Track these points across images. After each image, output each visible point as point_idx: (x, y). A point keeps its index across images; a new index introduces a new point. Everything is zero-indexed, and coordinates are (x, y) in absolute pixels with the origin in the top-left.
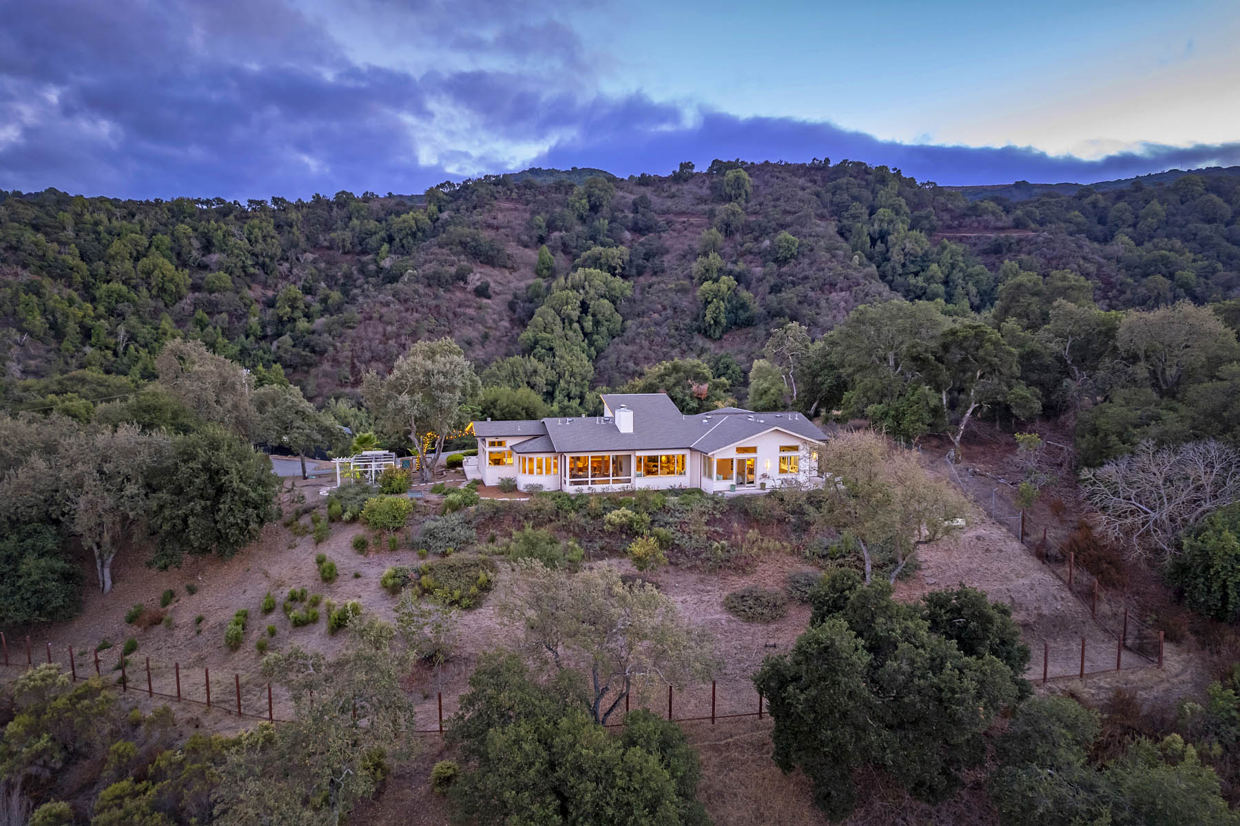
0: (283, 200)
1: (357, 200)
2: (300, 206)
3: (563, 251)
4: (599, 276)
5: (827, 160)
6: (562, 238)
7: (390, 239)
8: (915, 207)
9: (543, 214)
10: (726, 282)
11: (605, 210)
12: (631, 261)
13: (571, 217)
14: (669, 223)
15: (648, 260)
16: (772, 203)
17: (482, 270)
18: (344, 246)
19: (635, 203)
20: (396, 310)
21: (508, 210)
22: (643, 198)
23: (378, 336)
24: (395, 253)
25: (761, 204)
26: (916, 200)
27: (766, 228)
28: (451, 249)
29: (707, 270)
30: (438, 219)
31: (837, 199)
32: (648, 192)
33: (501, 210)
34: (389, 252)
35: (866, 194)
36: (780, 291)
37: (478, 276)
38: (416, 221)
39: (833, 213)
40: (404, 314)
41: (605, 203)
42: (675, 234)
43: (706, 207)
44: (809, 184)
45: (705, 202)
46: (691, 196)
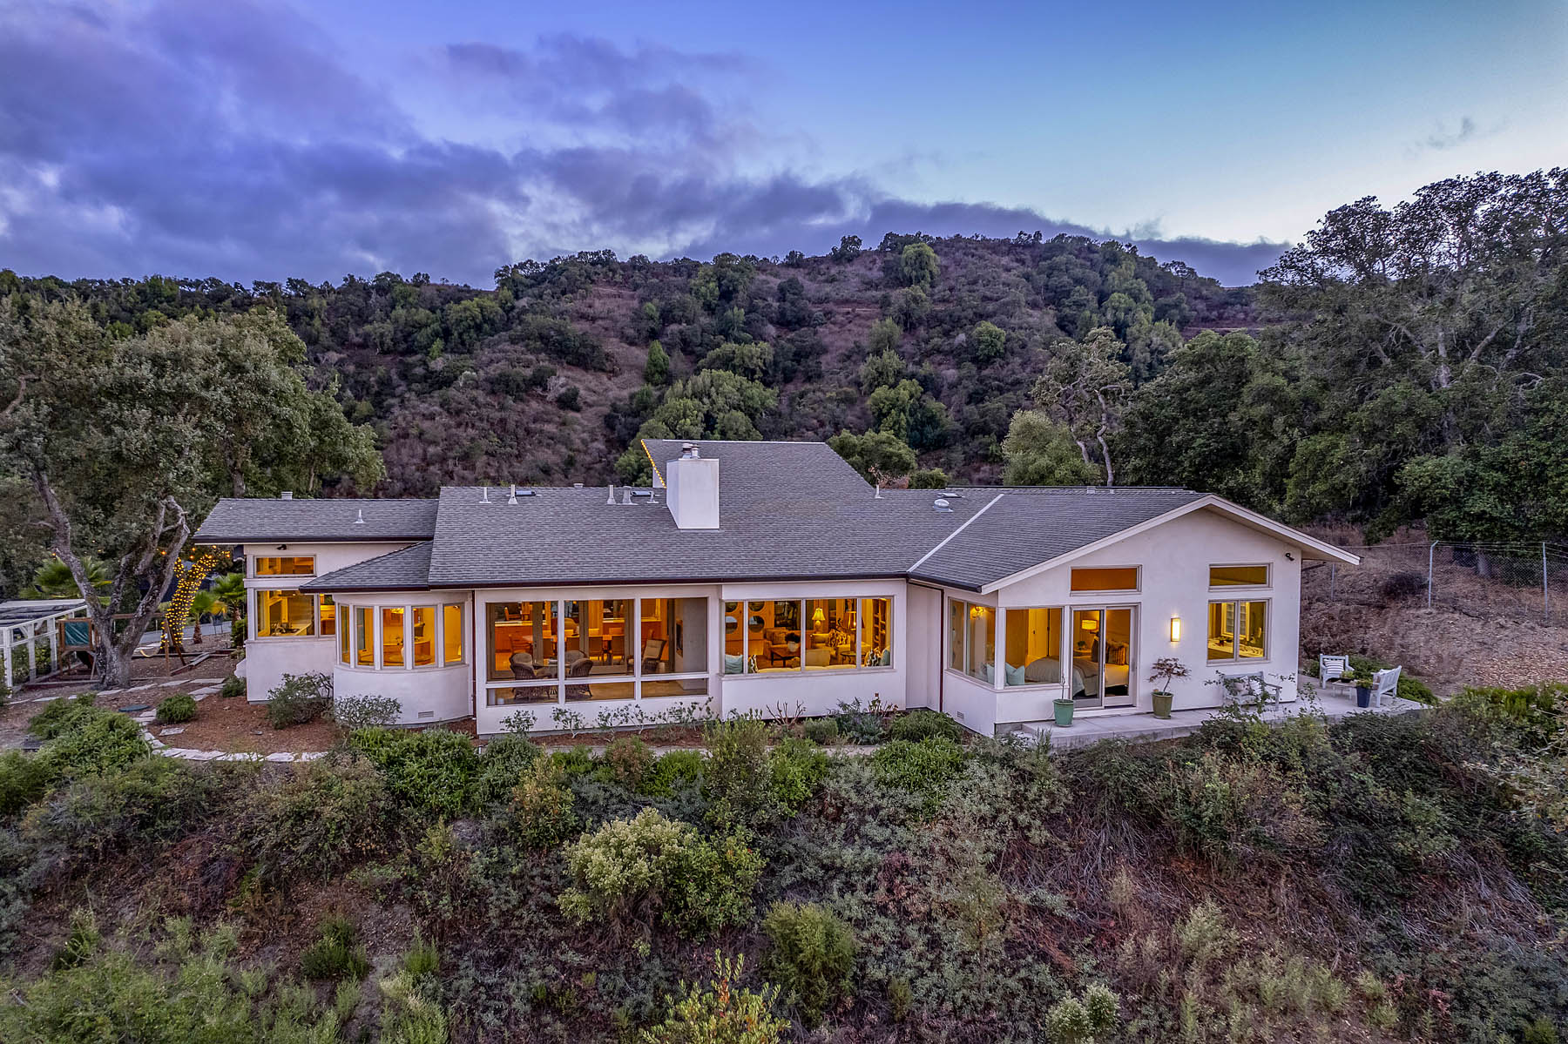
0: (303, 283)
1: (405, 284)
2: (324, 291)
3: (683, 350)
4: (730, 382)
5: (1038, 234)
6: (681, 332)
7: (446, 334)
8: (1158, 293)
9: (656, 300)
10: (906, 389)
11: (741, 295)
12: (776, 363)
13: (695, 306)
14: (828, 314)
15: (799, 362)
16: (967, 287)
17: (570, 373)
18: (382, 343)
19: (782, 289)
20: (444, 425)
21: (609, 296)
22: (792, 283)
23: (415, 460)
24: (452, 352)
25: (951, 289)
26: (1160, 285)
27: (959, 319)
28: (527, 346)
29: (881, 374)
30: (513, 308)
31: (1054, 281)
32: (800, 276)
33: (600, 297)
34: (444, 350)
35: (1094, 275)
36: (982, 400)
37: (562, 380)
38: (482, 308)
39: (1049, 302)
40: (454, 430)
41: (740, 287)
42: (836, 329)
43: (878, 294)
44: (1015, 264)
45: (877, 287)
46: (857, 279)
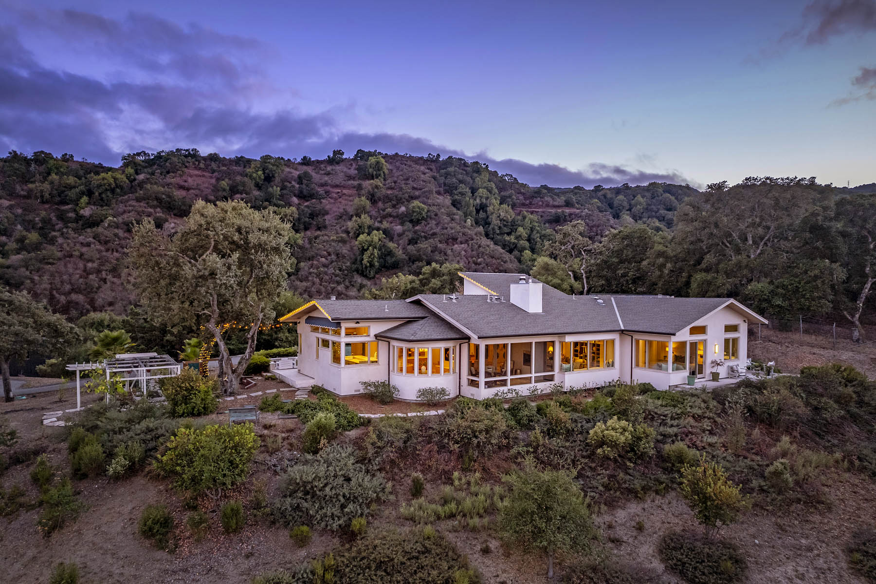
1: (56, 160)
5: (438, 155)
6: (242, 199)
7: (90, 193)
8: (501, 190)
9: (227, 180)
10: (376, 236)
11: (277, 180)
12: (299, 219)
13: (250, 184)
14: (327, 192)
15: (313, 219)
16: (404, 182)
17: (176, 221)
18: (42, 196)
19: (300, 177)
20: (97, 250)
21: (197, 176)
22: (306, 174)
23: (78, 272)
24: (94, 204)
25: (395, 182)
26: (501, 185)
27: (401, 199)
28: (147, 203)
29: (360, 227)
30: (135, 180)
31: (448, 181)
32: (309, 169)
33: (191, 176)
34: (89, 203)
35: (469, 179)
36: (416, 243)
37: (173, 225)
38: (115, 179)
39: (446, 192)
40: (104, 253)
41: (276, 175)
42: (332, 201)
43: (356, 183)
44: (427, 171)
45: (354, 179)
46: (342, 174)
